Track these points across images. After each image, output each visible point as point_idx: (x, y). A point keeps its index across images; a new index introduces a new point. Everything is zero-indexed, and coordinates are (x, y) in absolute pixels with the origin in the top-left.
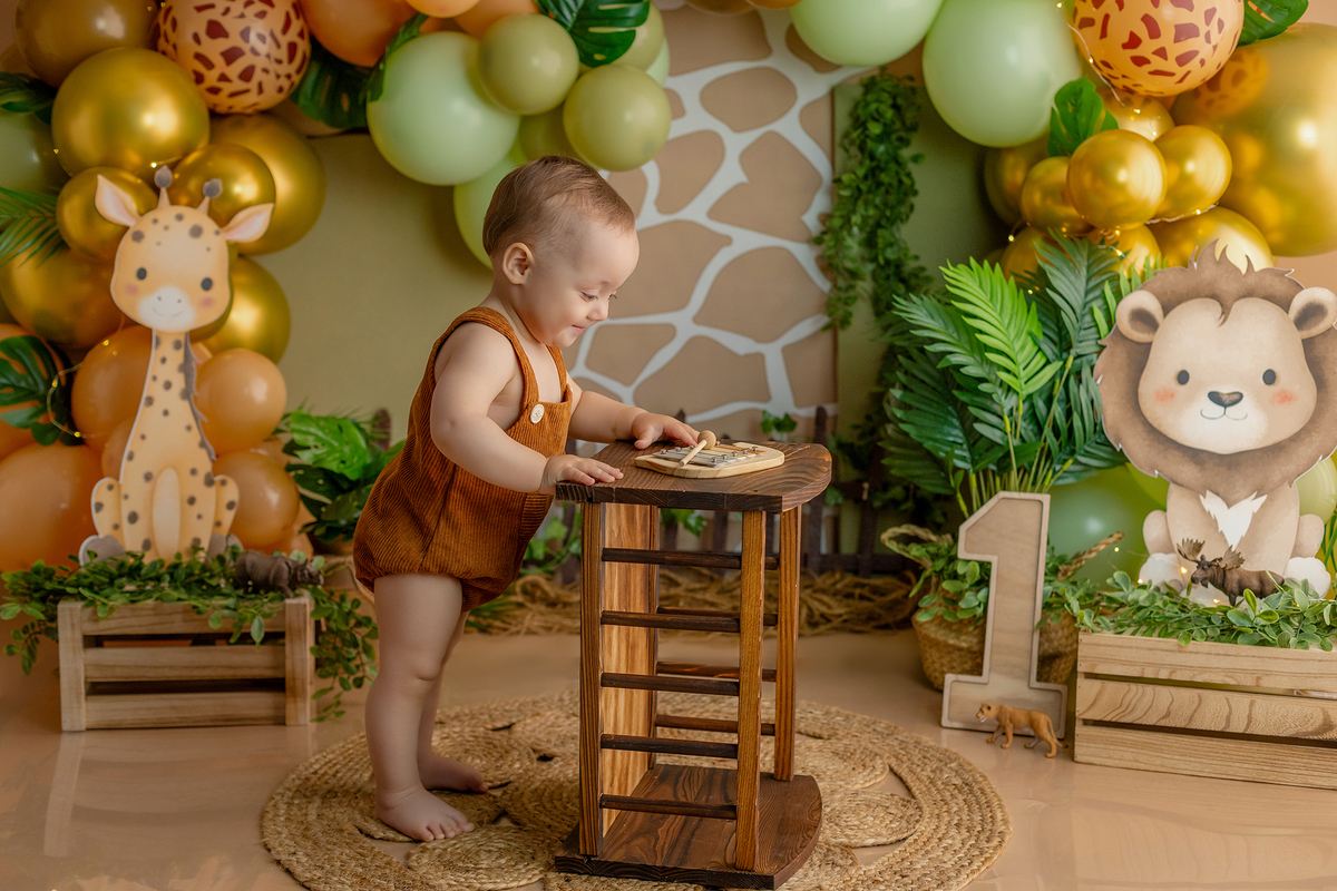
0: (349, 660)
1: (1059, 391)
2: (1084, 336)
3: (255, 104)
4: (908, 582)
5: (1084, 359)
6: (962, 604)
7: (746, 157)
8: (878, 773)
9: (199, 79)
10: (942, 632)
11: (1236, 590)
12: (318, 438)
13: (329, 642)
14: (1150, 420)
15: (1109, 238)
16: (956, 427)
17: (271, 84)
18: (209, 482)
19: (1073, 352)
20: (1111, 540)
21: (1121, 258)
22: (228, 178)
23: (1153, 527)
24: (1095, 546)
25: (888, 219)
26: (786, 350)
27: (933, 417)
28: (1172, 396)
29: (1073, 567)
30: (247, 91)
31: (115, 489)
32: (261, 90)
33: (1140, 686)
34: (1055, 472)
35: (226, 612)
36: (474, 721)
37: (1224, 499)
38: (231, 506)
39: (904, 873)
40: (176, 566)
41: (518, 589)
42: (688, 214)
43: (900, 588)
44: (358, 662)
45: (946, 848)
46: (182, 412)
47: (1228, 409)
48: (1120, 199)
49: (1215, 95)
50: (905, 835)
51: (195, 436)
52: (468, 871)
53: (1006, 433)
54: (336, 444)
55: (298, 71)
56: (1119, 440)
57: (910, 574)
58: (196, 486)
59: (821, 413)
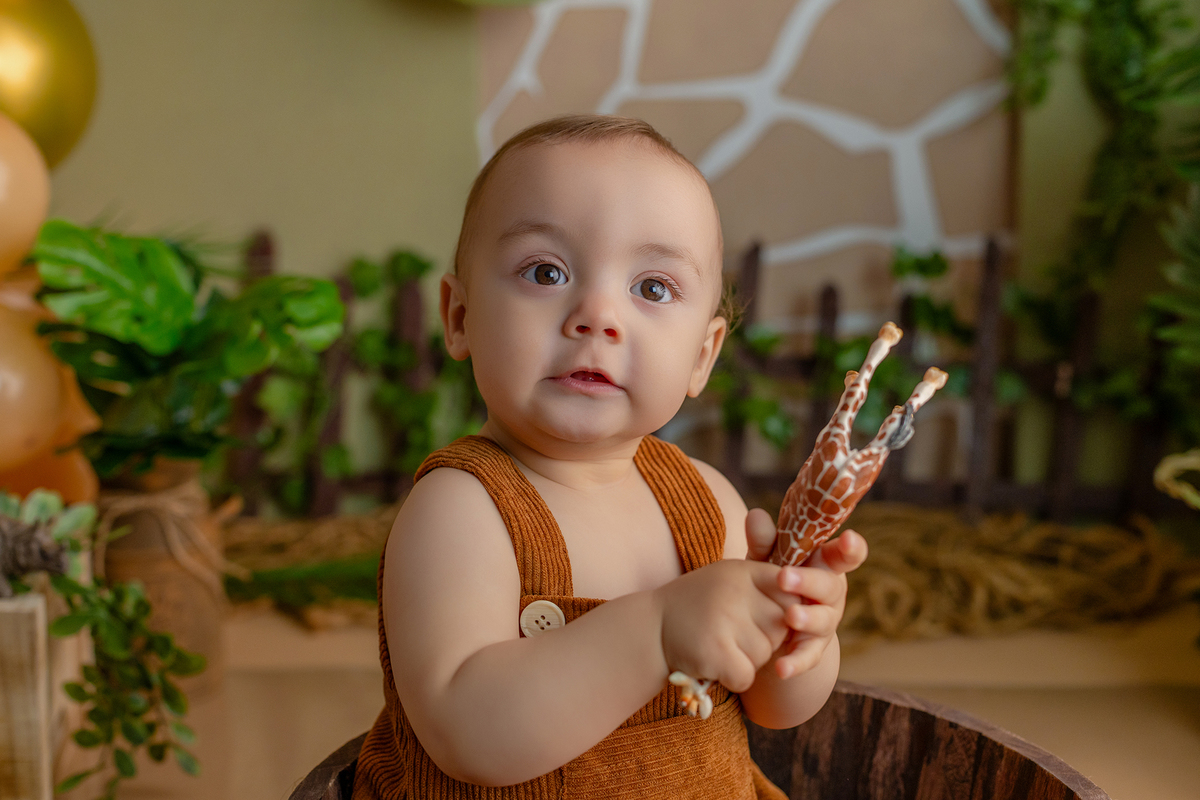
4: (1137, 533)
12: (88, 271)
54: (127, 283)
59: (993, 249)
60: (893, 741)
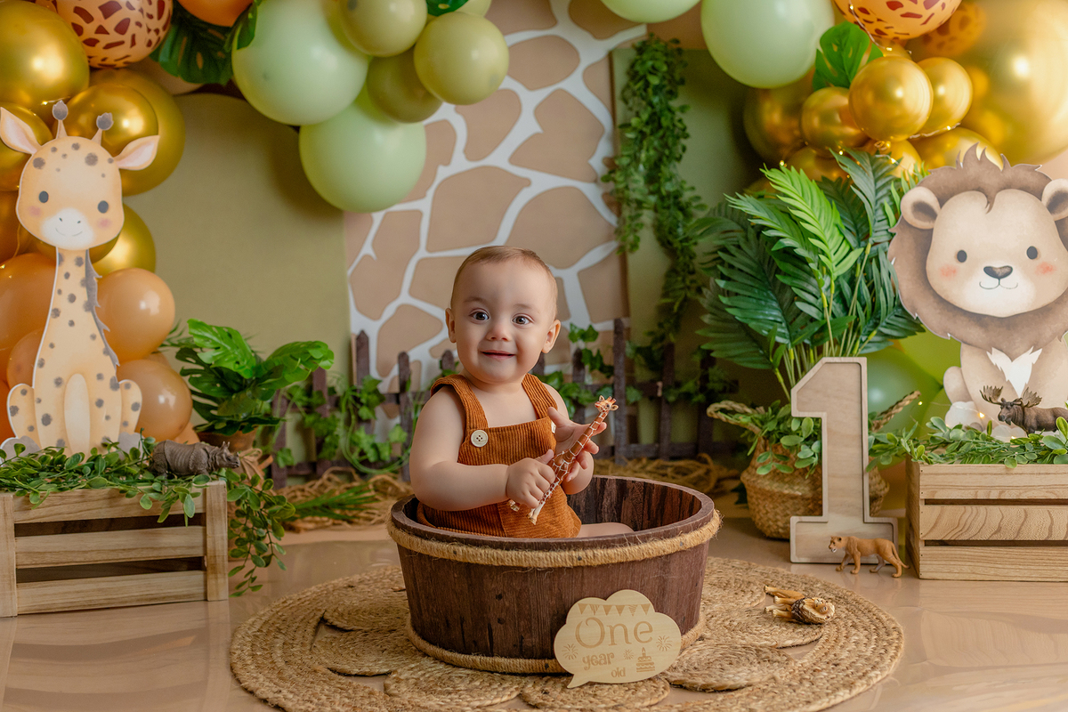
0: (259, 539)
1: (860, 274)
2: (878, 227)
3: (127, 56)
5: (879, 246)
6: (800, 455)
7: (539, 112)
8: (759, 595)
9: (78, 30)
10: (776, 485)
11: (1034, 425)
12: (214, 342)
13: (241, 524)
14: (938, 292)
15: (883, 149)
16: (774, 309)
17: (142, 37)
18: (115, 386)
19: (871, 240)
20: (913, 396)
21: (896, 165)
22: (118, 113)
23: (951, 381)
24: (901, 401)
25: (668, 157)
26: (581, 274)
27: (755, 301)
28: (954, 272)
29: (884, 421)
30: (122, 43)
31: (28, 394)
32: (133, 43)
33: (974, 507)
34: (862, 342)
35: (152, 495)
36: (379, 585)
37: (1007, 354)
38: (135, 407)
39: (834, 662)
40: (95, 459)
41: (371, 487)
42: (491, 160)
43: (699, 467)
44: (267, 540)
45: (857, 643)
46: (87, 323)
47: (1002, 280)
48: (897, 112)
49: (945, 38)
50: (816, 637)
51: (100, 344)
52: (450, 693)
53: (822, 310)
54: (229, 348)
55: (164, 28)
56: (915, 310)
57: (705, 456)
58: (104, 389)
59: (618, 324)
60: (610, 494)
